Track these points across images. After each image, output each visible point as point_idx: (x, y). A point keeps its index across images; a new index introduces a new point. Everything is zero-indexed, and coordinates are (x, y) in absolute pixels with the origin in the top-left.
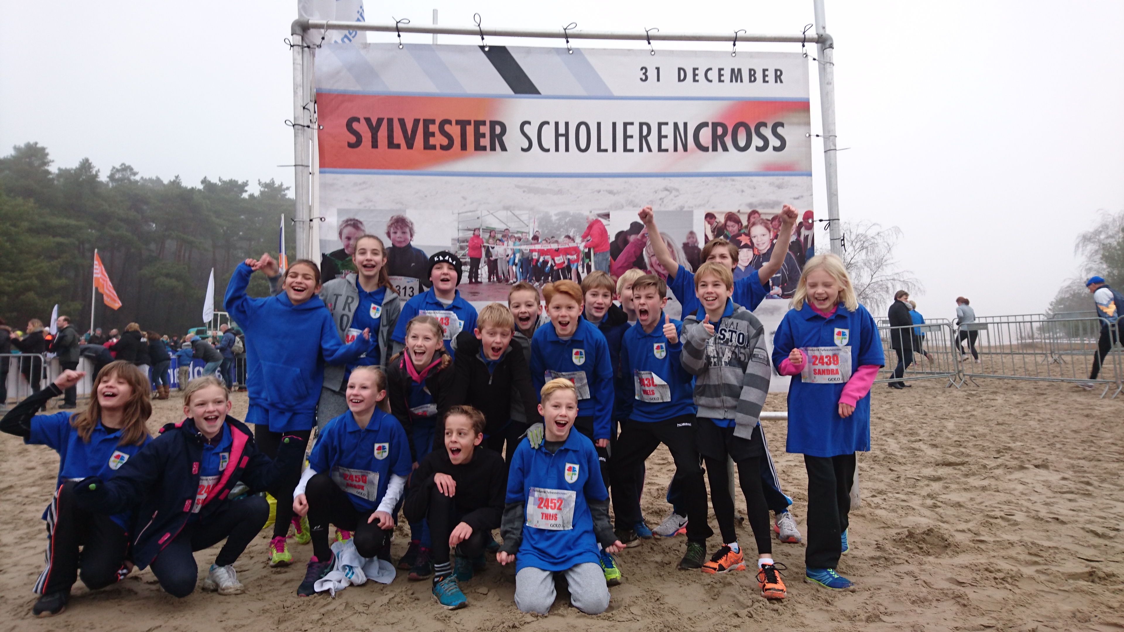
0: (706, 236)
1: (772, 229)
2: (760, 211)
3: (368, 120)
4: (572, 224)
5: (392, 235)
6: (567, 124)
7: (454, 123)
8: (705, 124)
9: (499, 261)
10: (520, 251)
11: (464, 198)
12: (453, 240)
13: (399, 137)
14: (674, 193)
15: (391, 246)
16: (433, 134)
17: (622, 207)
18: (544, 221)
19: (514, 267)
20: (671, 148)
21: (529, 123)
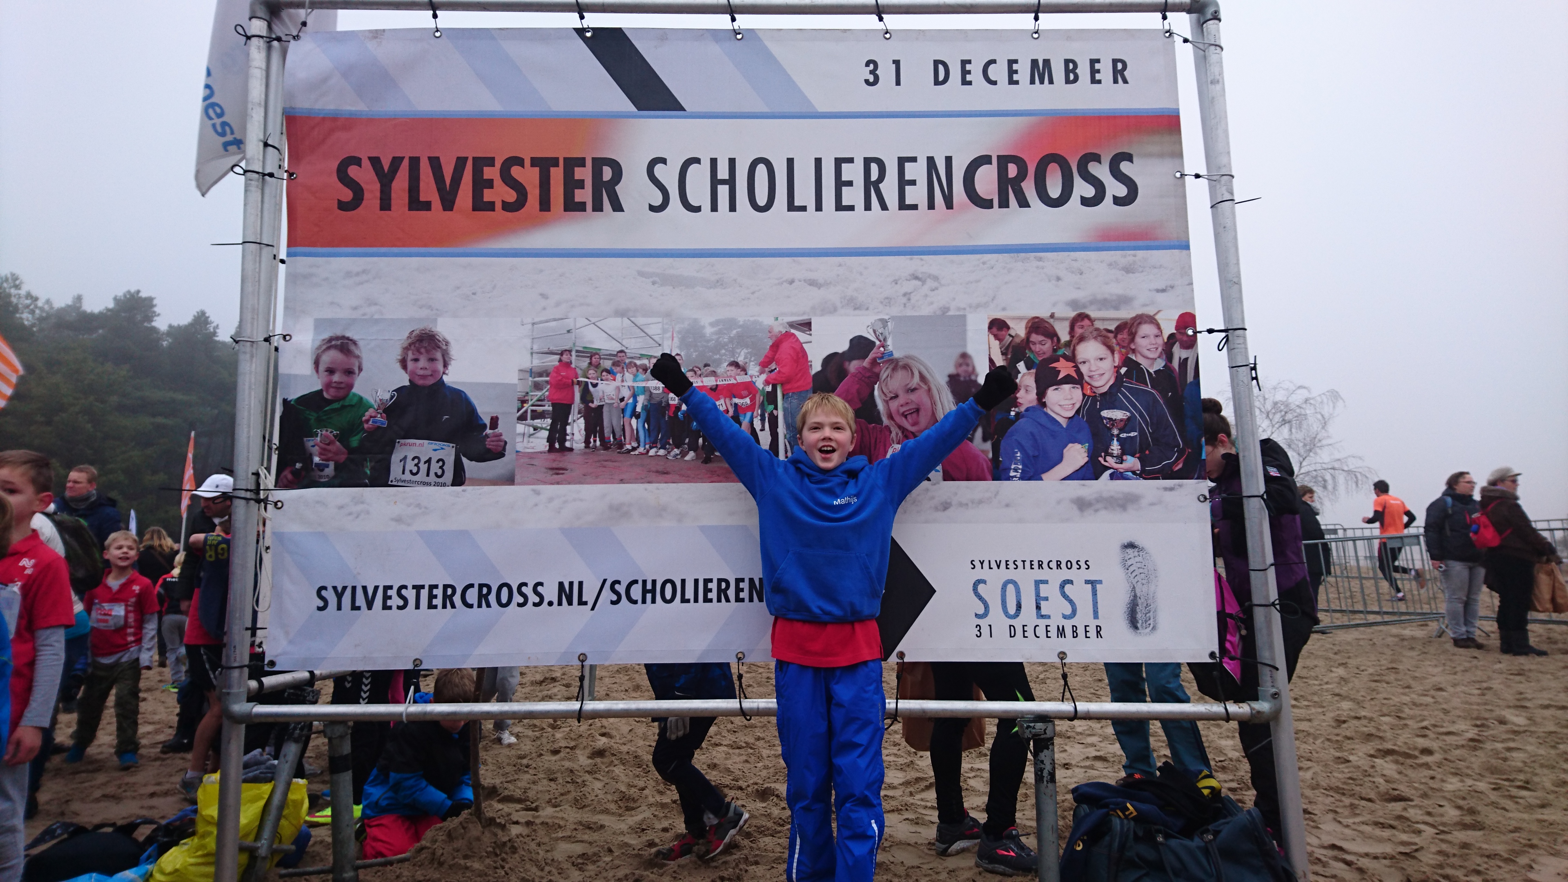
0: (991, 361)
1: (1117, 348)
2: (1093, 314)
3: (375, 162)
4: (741, 340)
5: (410, 365)
6: (732, 162)
7: (527, 163)
8: (985, 160)
9: (605, 410)
10: (645, 390)
11: (544, 296)
12: (521, 371)
13: (428, 190)
14: (930, 283)
15: (407, 383)
16: (490, 184)
17: (833, 310)
18: (692, 335)
19: (634, 421)
20: (923, 203)
21: (663, 161)
